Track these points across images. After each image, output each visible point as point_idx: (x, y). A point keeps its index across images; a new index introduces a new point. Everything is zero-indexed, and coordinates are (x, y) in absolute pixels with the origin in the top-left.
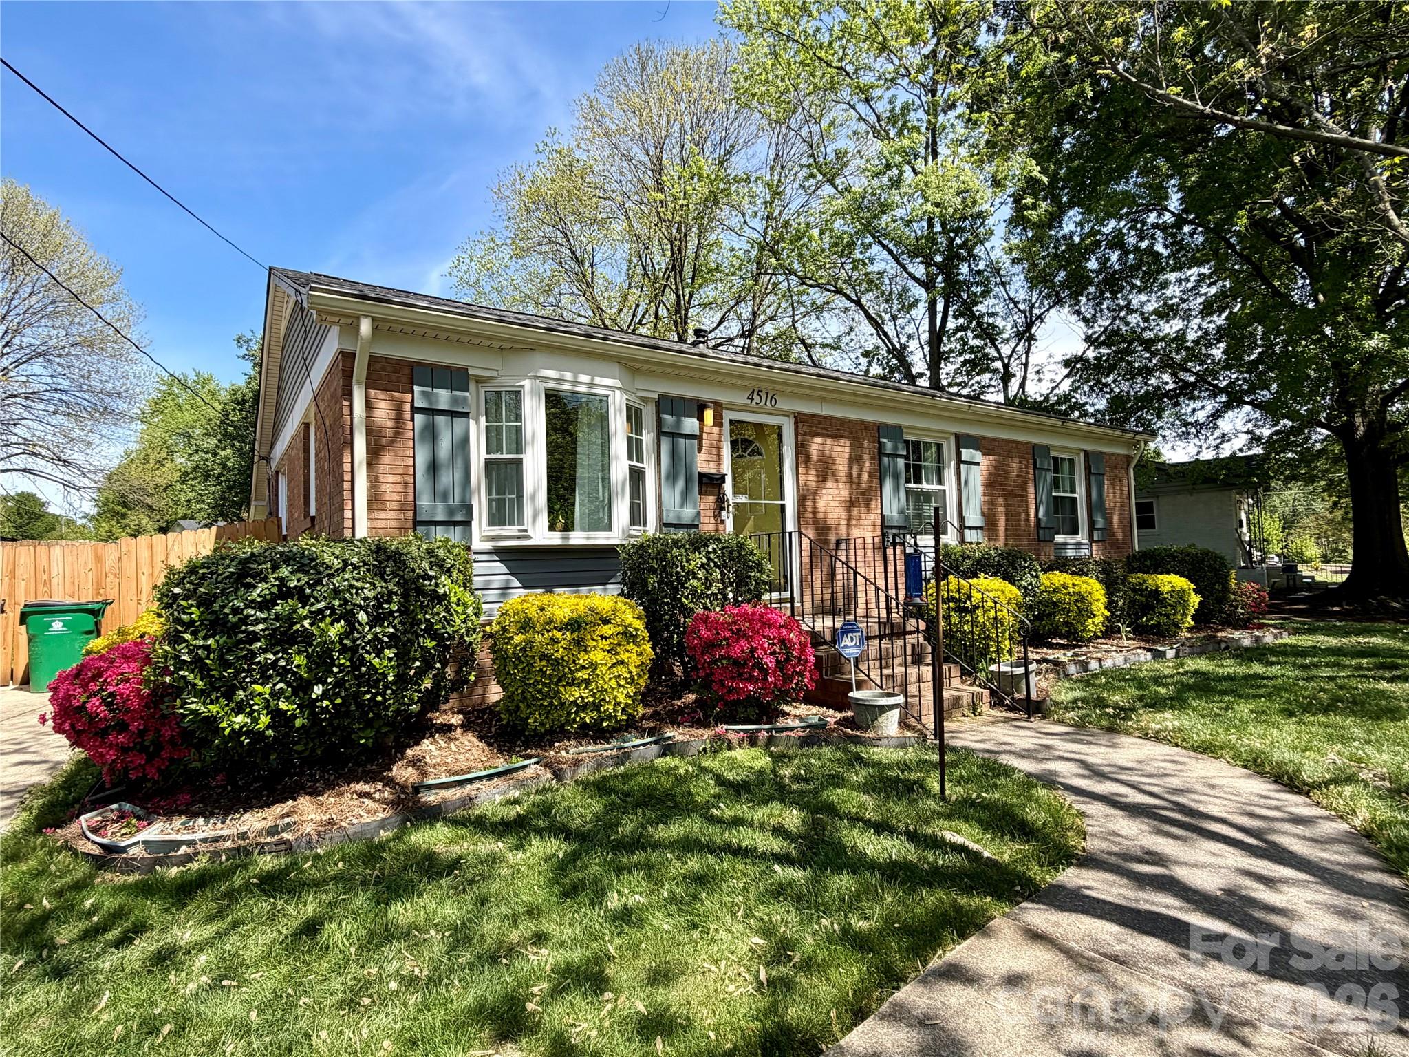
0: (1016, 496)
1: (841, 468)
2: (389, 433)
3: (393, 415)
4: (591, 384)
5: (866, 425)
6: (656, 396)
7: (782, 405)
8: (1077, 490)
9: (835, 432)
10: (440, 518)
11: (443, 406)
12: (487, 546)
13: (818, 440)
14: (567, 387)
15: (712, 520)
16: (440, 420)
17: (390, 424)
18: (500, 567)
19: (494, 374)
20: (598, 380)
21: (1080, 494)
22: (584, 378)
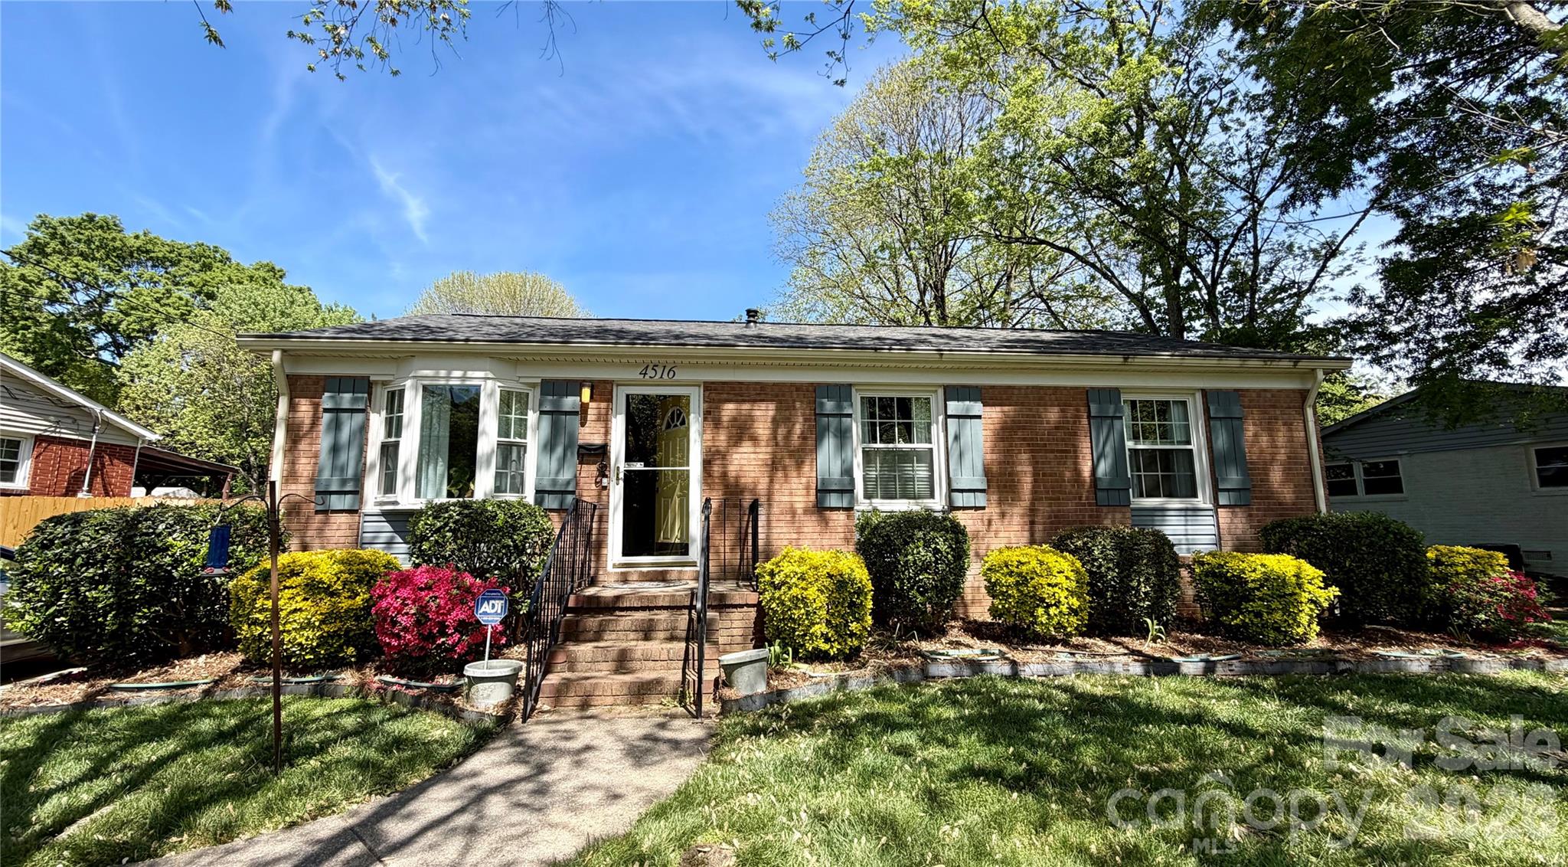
0: (1052, 451)
1: (763, 429)
2: (306, 428)
3: (311, 414)
4: (464, 378)
5: (798, 387)
6: (539, 381)
7: (681, 375)
8: (1194, 439)
9: (753, 397)
10: (334, 488)
11: (346, 405)
12: (377, 510)
13: (731, 406)
14: (443, 382)
15: (593, 487)
16: (345, 416)
17: (307, 421)
18: (387, 527)
19: (391, 378)
20: (470, 374)
21: (1197, 444)
22: (457, 373)
